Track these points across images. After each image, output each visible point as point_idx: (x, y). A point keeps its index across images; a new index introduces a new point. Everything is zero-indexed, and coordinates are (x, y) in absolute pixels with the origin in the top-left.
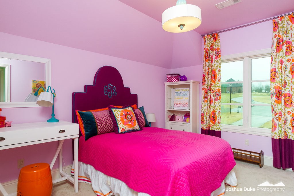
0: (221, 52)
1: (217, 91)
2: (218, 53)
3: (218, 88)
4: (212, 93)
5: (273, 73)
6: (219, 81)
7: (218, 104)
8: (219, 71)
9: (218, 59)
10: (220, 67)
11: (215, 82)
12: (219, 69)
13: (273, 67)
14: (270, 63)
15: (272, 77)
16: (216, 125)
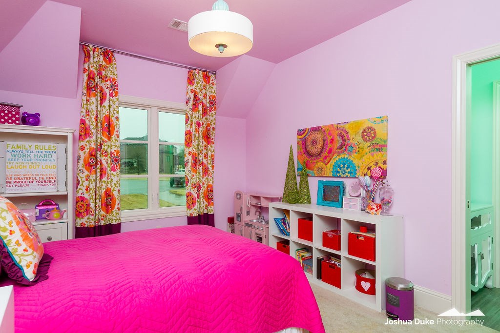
0: (119, 87)
1: (115, 154)
2: (114, 87)
3: (116, 149)
4: (104, 157)
5: (188, 135)
6: (118, 136)
7: (118, 177)
8: (117, 118)
9: (114, 98)
10: (118, 112)
11: (109, 139)
12: (116, 115)
13: (189, 129)
14: (185, 122)
15: (187, 140)
16: (115, 215)
